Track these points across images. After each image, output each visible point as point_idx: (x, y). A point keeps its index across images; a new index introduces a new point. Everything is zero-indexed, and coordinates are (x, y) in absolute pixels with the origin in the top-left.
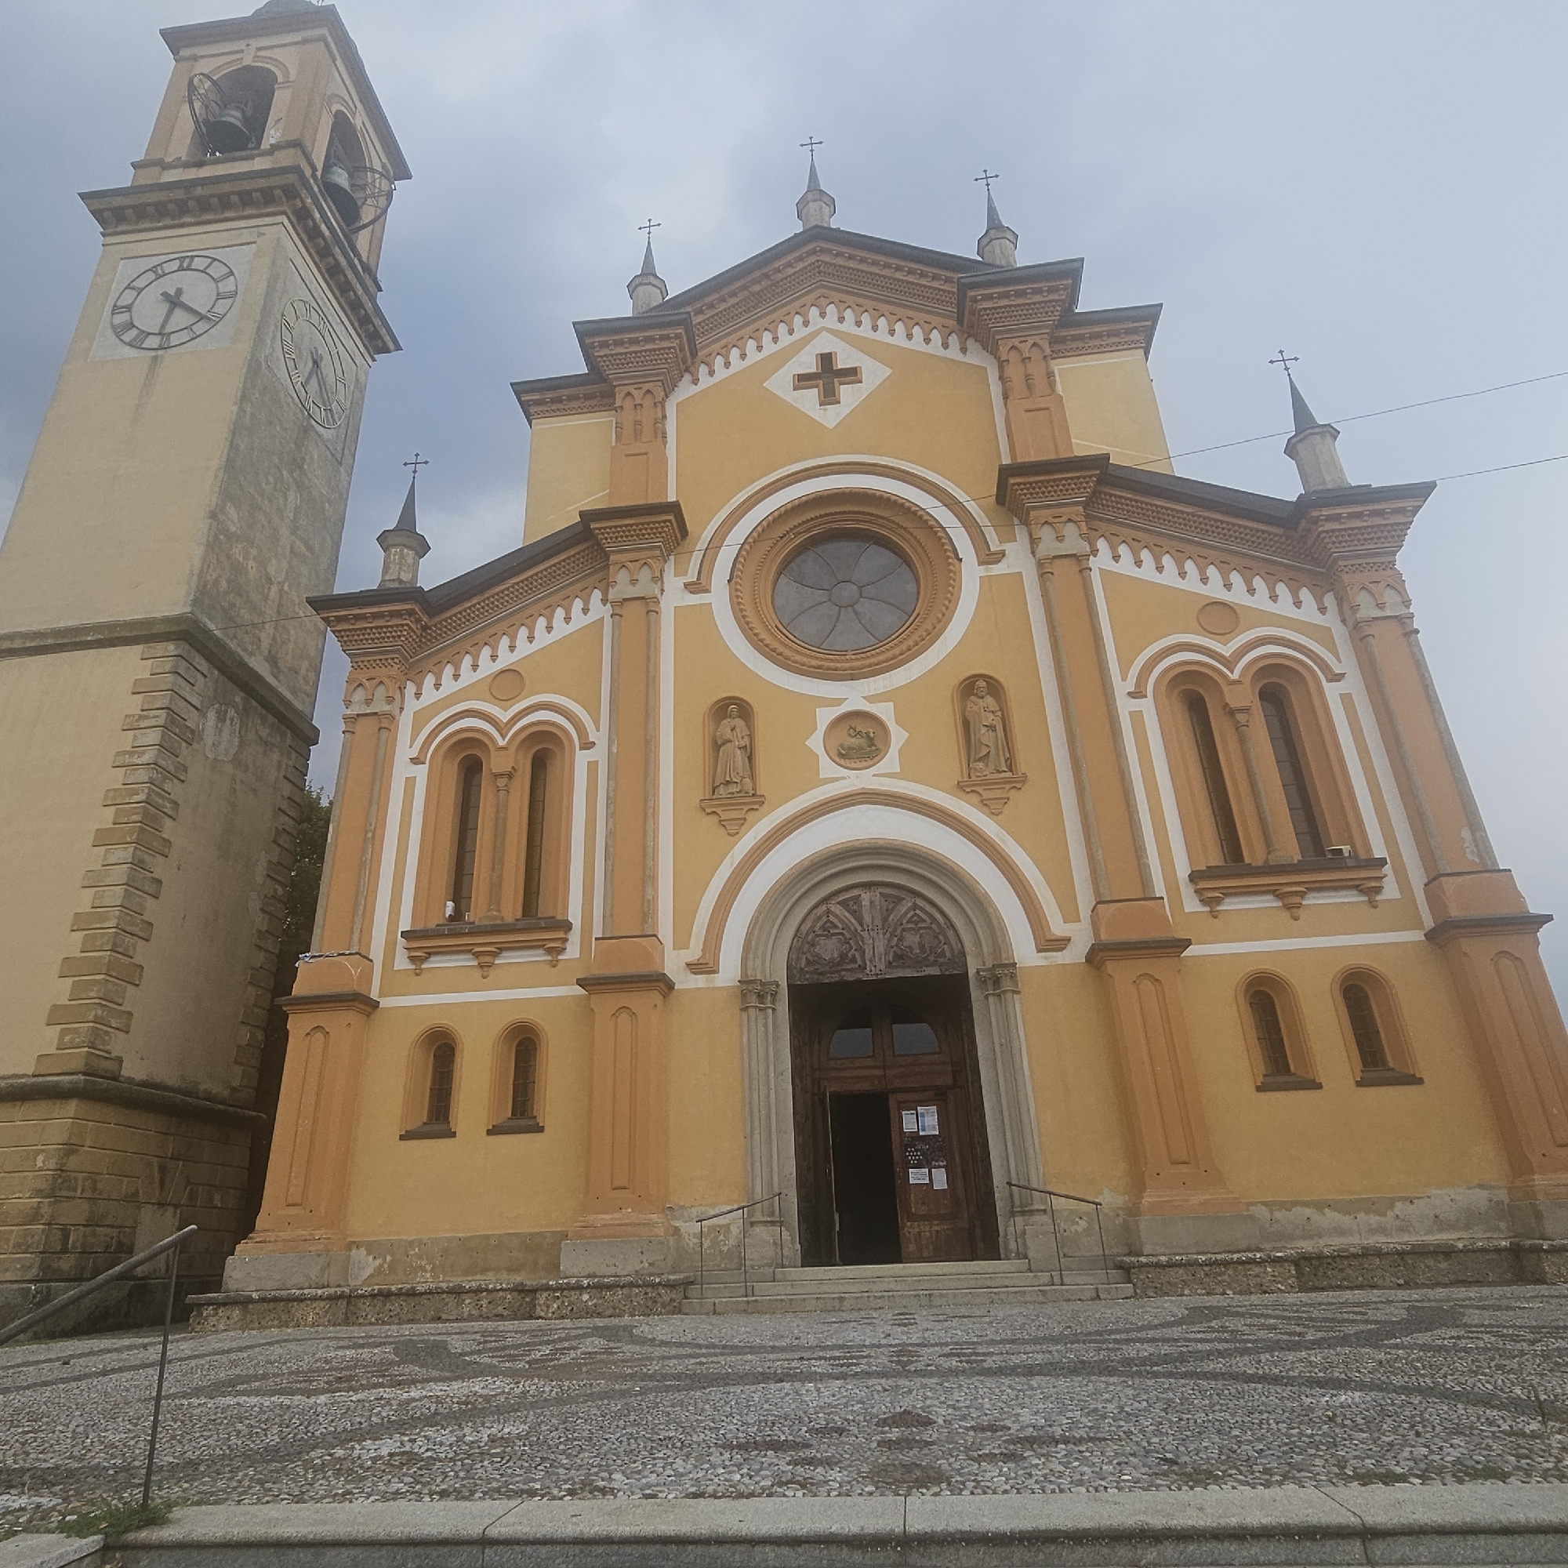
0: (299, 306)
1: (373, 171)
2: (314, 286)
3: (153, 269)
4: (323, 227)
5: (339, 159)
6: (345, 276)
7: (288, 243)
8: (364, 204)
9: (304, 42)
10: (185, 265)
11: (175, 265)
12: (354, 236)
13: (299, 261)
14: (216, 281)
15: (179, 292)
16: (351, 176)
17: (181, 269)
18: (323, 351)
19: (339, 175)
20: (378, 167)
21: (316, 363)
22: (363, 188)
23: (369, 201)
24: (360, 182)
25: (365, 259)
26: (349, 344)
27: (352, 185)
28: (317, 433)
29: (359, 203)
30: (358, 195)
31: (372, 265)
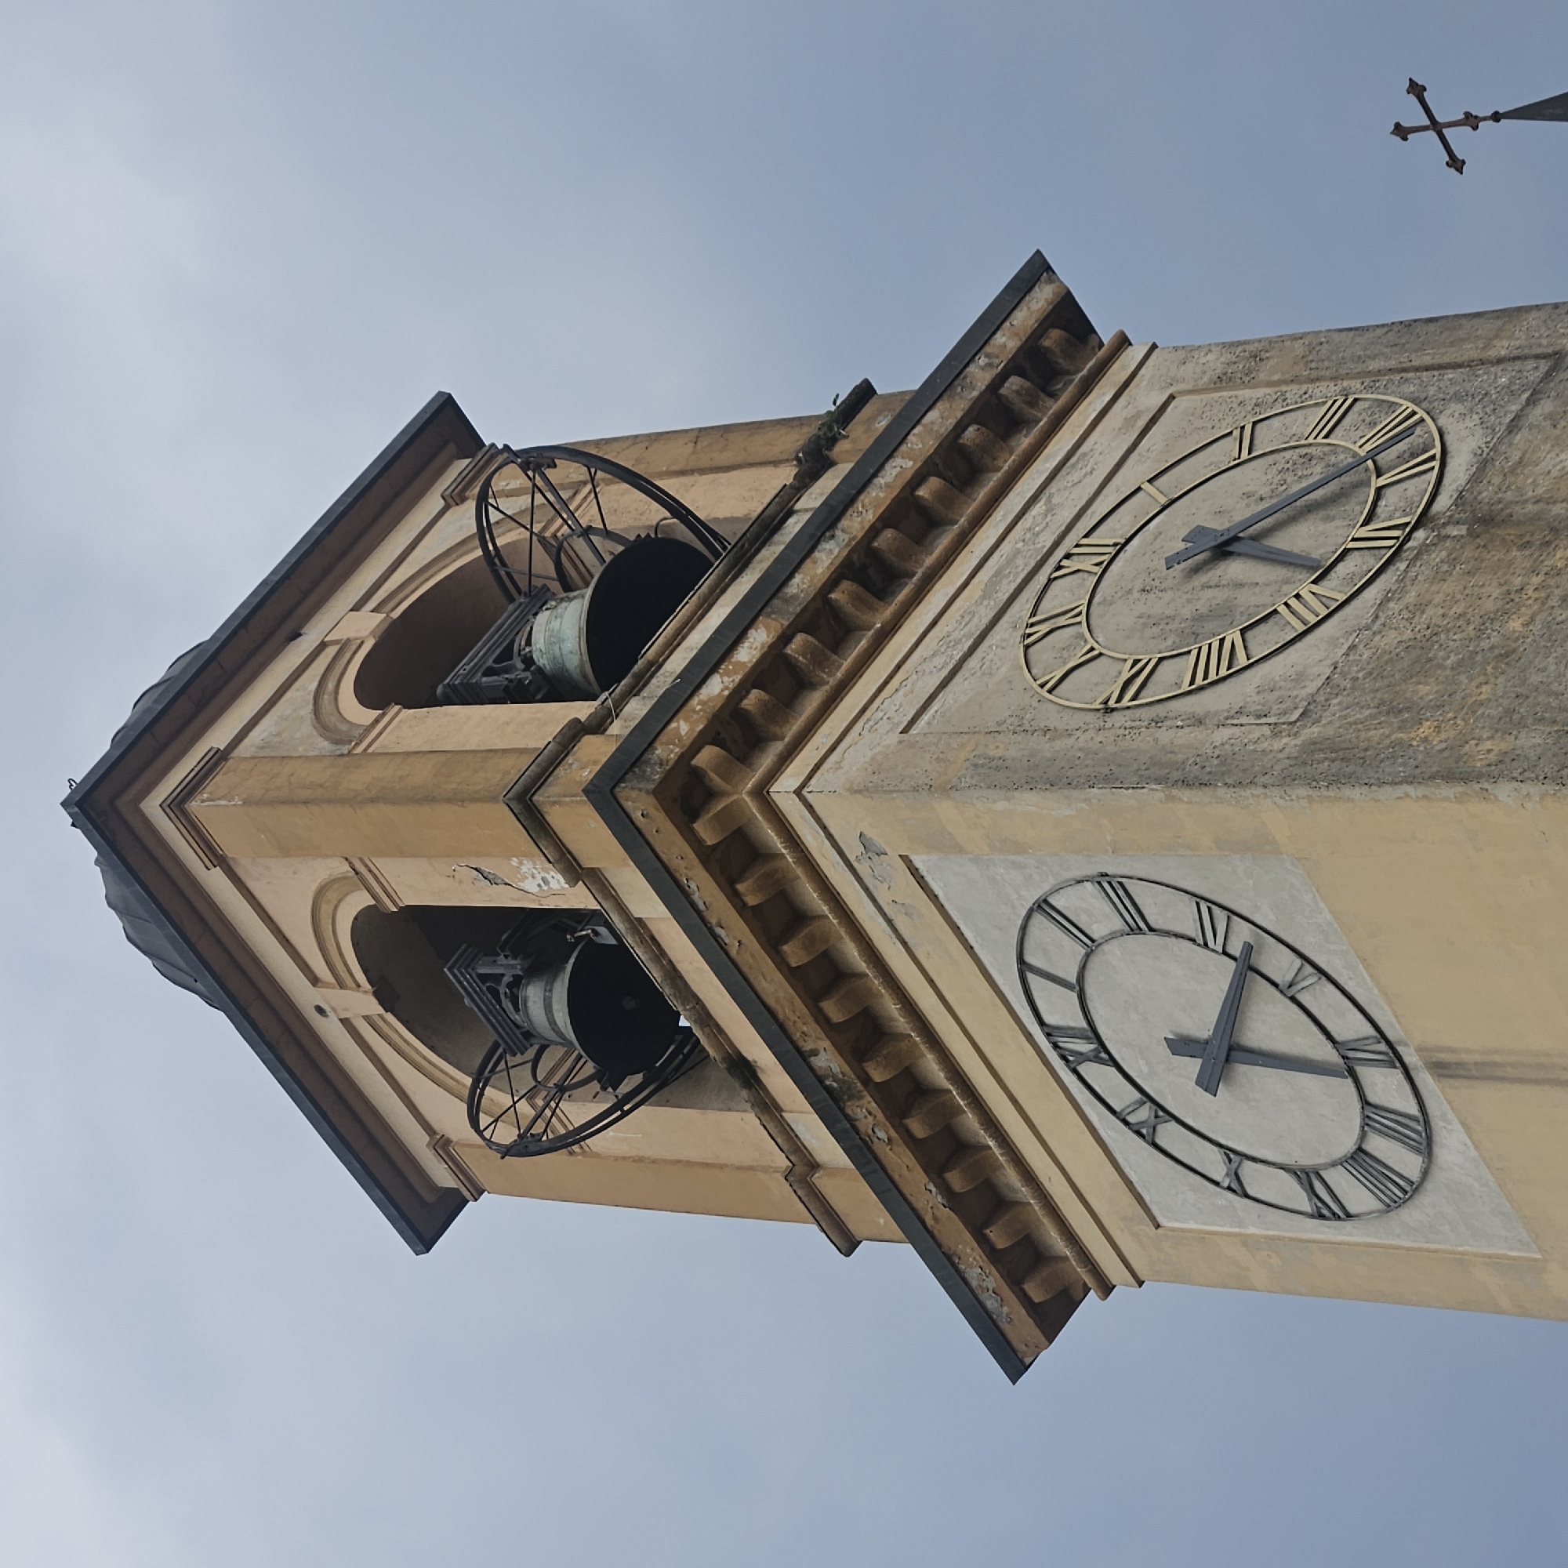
0: (1050, 658)
1: (485, 532)
2: (957, 628)
3: (1147, 1135)
4: (747, 654)
5: (507, 654)
6: (874, 531)
7: (856, 756)
8: (607, 534)
9: (217, 858)
10: (1085, 1047)
11: (1100, 1075)
12: (731, 535)
13: (899, 704)
14: (1091, 946)
15: (1181, 1045)
16: (539, 599)
17: (1104, 1055)
18: (1172, 532)
19: (555, 639)
20: (463, 521)
21: (1224, 549)
22: (557, 550)
23: (588, 516)
24: (543, 564)
25: (787, 475)
26: (1106, 445)
27: (568, 587)
28: (1478, 476)
29: (611, 549)
30: (592, 559)
31: (794, 441)
